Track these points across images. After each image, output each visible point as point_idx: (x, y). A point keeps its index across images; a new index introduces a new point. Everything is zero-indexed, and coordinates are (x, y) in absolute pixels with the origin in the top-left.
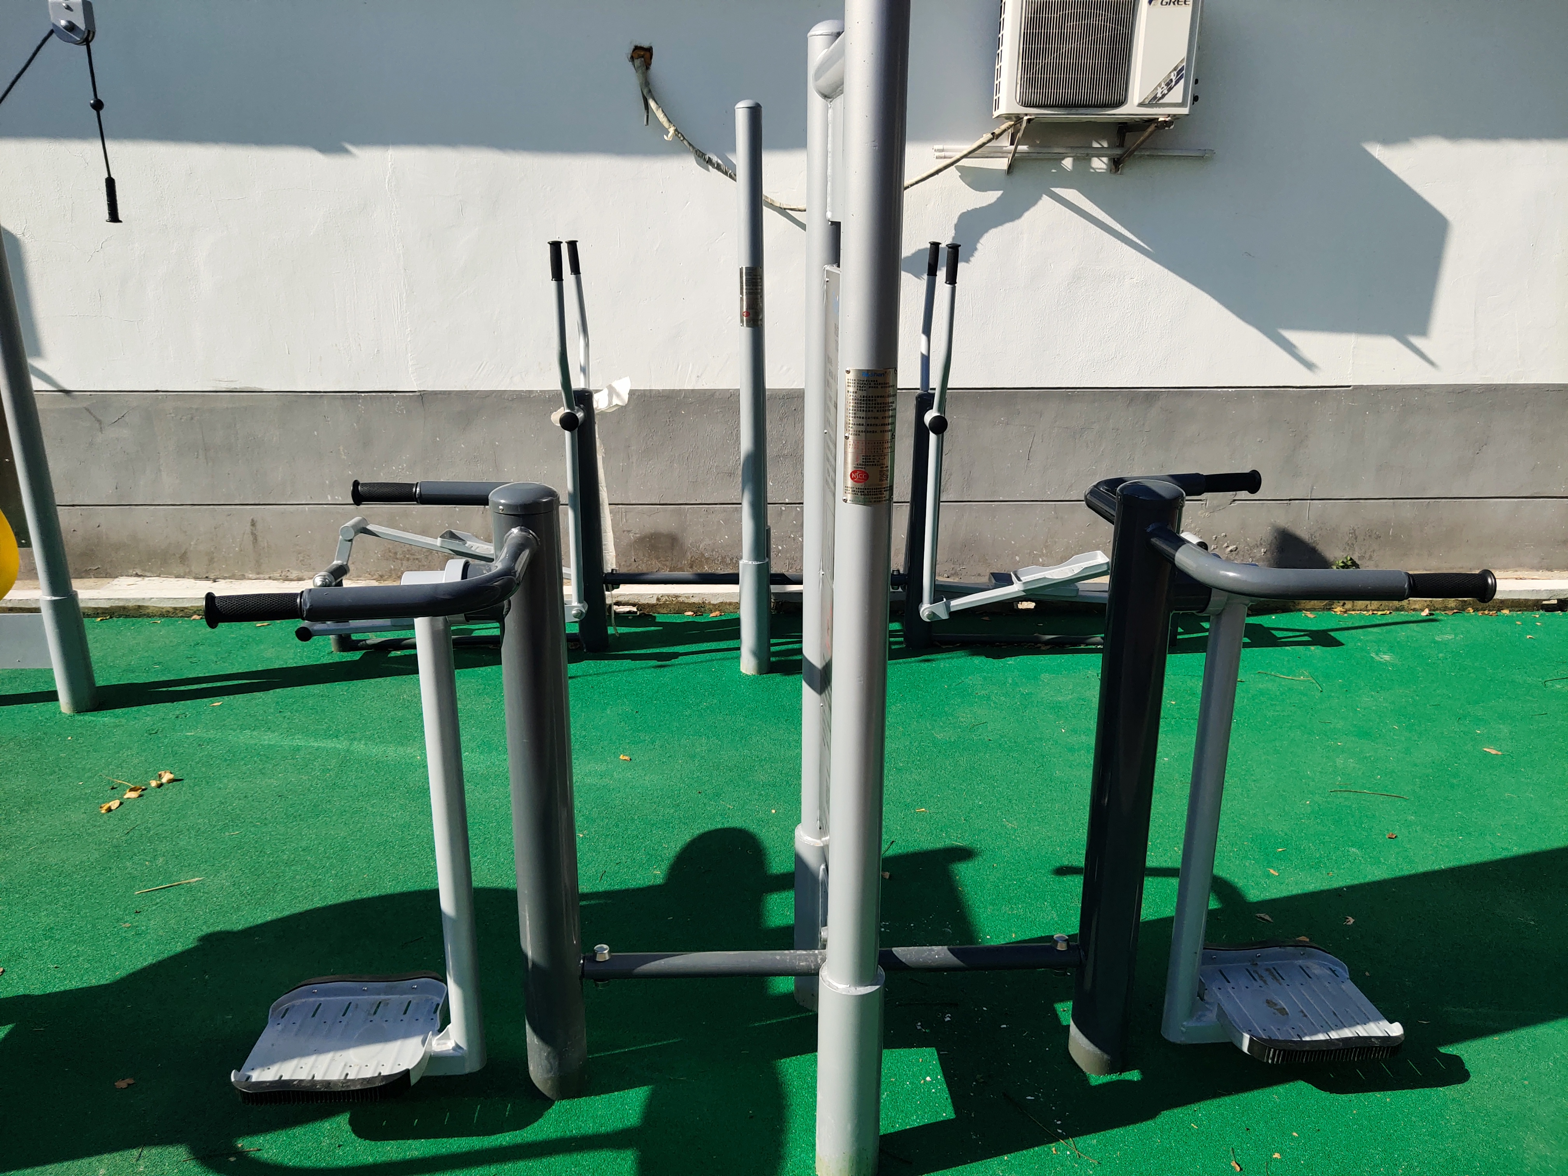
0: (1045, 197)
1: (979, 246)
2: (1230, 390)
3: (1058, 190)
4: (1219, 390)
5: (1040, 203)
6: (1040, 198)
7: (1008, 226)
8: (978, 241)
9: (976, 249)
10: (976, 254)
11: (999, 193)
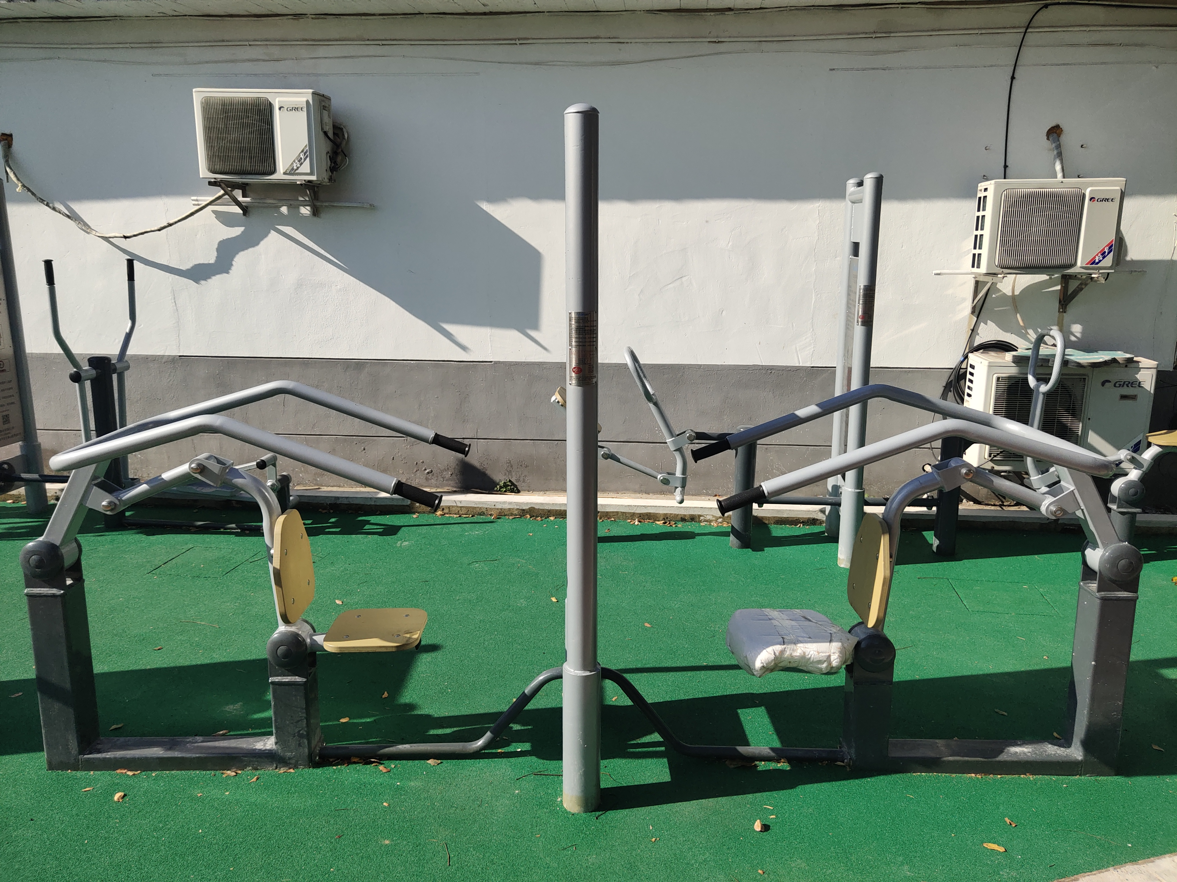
0: (272, 232)
1: (234, 263)
2: (412, 362)
3: (279, 227)
4: (405, 362)
5: (270, 235)
6: (269, 232)
7: (251, 250)
8: (232, 260)
9: (232, 265)
10: (233, 268)
11: (242, 229)
